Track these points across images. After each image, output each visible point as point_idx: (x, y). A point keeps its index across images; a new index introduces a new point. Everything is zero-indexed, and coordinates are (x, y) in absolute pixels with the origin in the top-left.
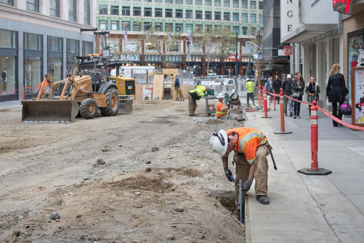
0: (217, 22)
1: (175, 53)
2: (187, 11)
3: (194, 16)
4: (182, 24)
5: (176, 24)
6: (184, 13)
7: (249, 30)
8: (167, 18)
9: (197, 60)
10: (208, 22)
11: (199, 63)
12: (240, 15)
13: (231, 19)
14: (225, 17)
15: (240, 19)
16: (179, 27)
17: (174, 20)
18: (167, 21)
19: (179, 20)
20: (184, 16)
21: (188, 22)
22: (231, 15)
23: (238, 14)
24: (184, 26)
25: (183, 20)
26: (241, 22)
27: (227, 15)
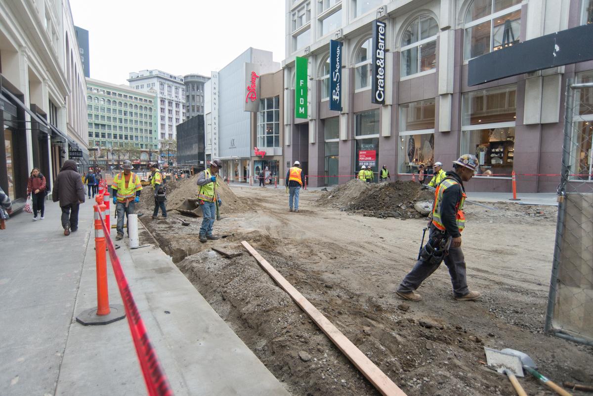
0: (126, 141)
1: (102, 159)
2: (108, 134)
3: (113, 137)
4: (105, 142)
5: (102, 142)
6: (106, 135)
7: (144, 146)
8: (96, 138)
9: (115, 163)
10: (121, 141)
11: (116, 165)
12: (139, 137)
13: (134, 139)
14: (130, 138)
15: (139, 139)
16: (104, 143)
17: (100, 139)
18: (96, 140)
19: (103, 139)
20: (107, 137)
21: (109, 141)
22: (134, 137)
23: (138, 136)
24: (107, 143)
25: (106, 139)
26: (139, 141)
27: (131, 137)
